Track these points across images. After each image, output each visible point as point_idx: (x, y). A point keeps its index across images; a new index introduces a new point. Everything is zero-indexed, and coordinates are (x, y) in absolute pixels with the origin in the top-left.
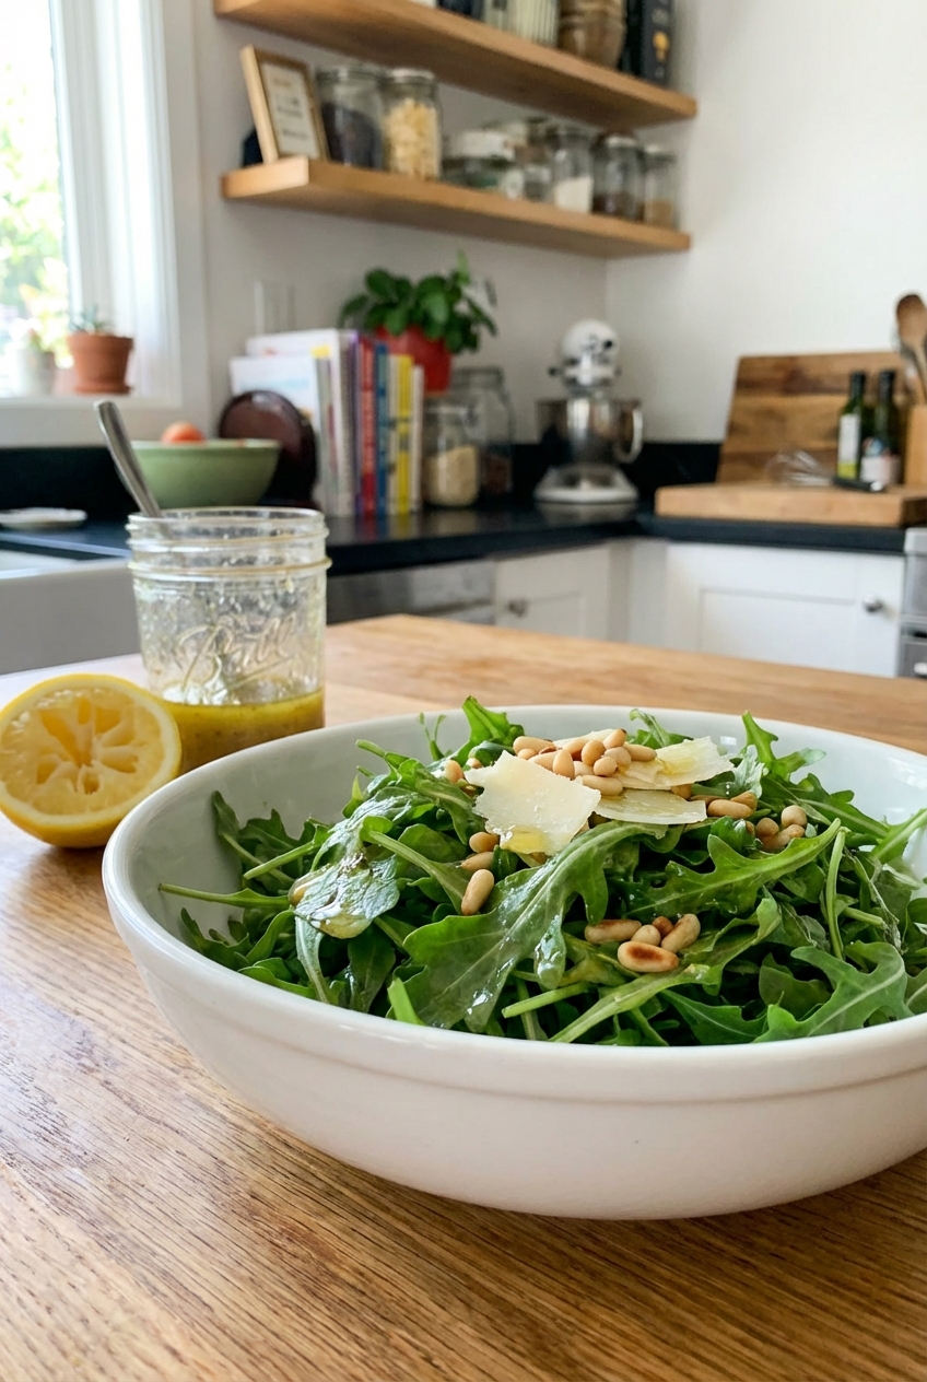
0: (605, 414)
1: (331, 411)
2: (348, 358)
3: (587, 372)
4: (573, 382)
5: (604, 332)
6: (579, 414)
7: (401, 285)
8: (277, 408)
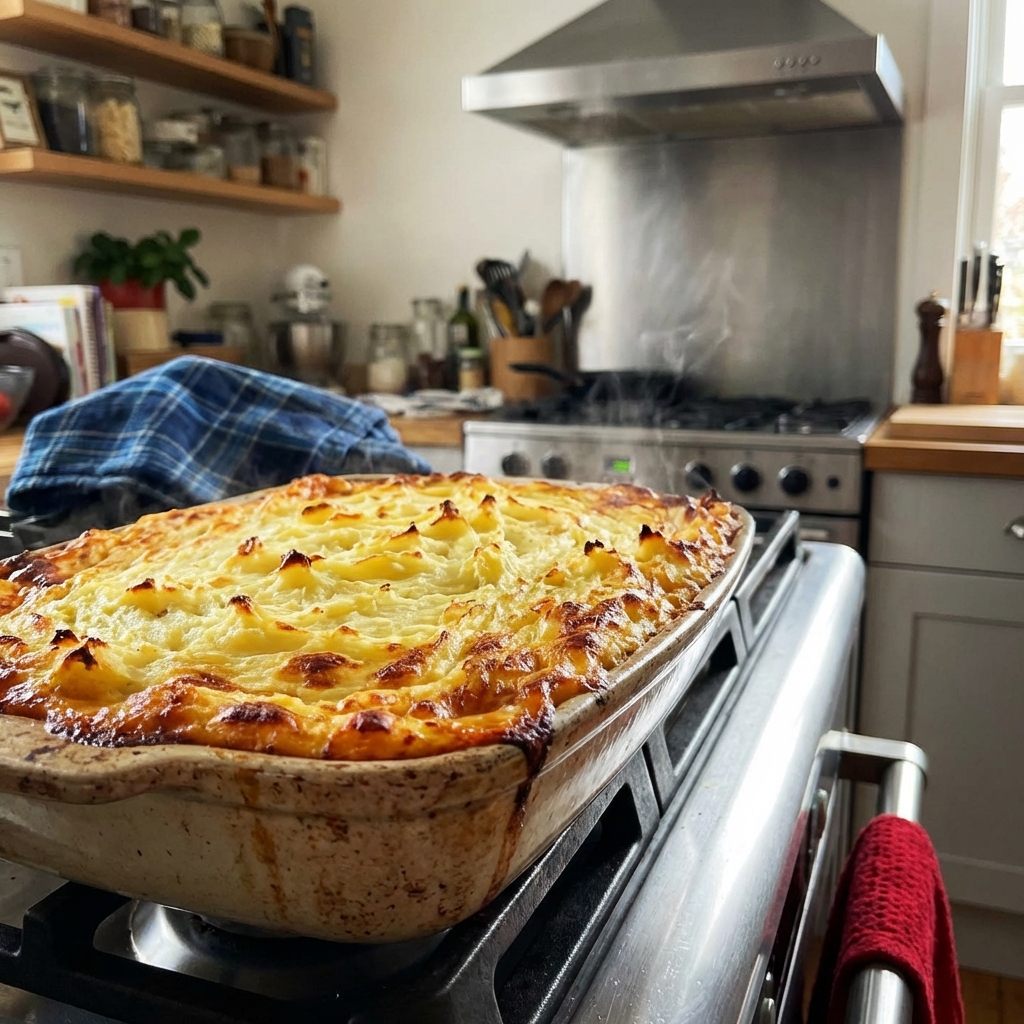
0: (326, 333)
1: (79, 346)
2: (94, 307)
3: (305, 304)
4: (295, 310)
5: (316, 274)
6: (301, 334)
7: (121, 244)
8: (32, 345)
